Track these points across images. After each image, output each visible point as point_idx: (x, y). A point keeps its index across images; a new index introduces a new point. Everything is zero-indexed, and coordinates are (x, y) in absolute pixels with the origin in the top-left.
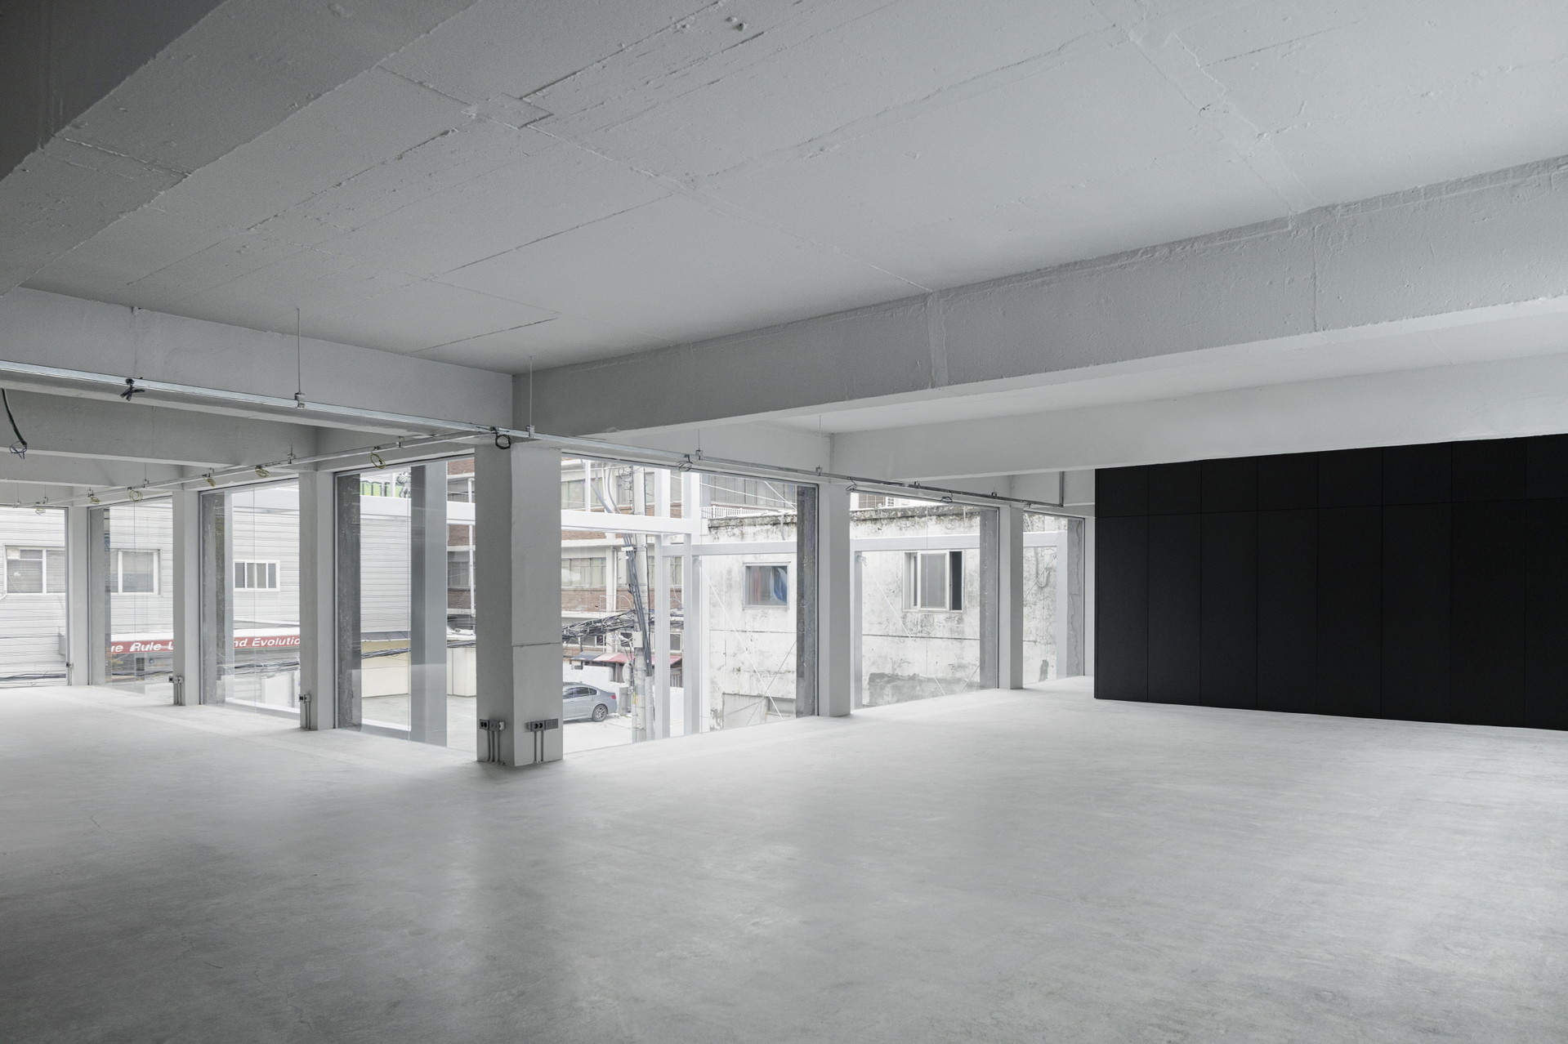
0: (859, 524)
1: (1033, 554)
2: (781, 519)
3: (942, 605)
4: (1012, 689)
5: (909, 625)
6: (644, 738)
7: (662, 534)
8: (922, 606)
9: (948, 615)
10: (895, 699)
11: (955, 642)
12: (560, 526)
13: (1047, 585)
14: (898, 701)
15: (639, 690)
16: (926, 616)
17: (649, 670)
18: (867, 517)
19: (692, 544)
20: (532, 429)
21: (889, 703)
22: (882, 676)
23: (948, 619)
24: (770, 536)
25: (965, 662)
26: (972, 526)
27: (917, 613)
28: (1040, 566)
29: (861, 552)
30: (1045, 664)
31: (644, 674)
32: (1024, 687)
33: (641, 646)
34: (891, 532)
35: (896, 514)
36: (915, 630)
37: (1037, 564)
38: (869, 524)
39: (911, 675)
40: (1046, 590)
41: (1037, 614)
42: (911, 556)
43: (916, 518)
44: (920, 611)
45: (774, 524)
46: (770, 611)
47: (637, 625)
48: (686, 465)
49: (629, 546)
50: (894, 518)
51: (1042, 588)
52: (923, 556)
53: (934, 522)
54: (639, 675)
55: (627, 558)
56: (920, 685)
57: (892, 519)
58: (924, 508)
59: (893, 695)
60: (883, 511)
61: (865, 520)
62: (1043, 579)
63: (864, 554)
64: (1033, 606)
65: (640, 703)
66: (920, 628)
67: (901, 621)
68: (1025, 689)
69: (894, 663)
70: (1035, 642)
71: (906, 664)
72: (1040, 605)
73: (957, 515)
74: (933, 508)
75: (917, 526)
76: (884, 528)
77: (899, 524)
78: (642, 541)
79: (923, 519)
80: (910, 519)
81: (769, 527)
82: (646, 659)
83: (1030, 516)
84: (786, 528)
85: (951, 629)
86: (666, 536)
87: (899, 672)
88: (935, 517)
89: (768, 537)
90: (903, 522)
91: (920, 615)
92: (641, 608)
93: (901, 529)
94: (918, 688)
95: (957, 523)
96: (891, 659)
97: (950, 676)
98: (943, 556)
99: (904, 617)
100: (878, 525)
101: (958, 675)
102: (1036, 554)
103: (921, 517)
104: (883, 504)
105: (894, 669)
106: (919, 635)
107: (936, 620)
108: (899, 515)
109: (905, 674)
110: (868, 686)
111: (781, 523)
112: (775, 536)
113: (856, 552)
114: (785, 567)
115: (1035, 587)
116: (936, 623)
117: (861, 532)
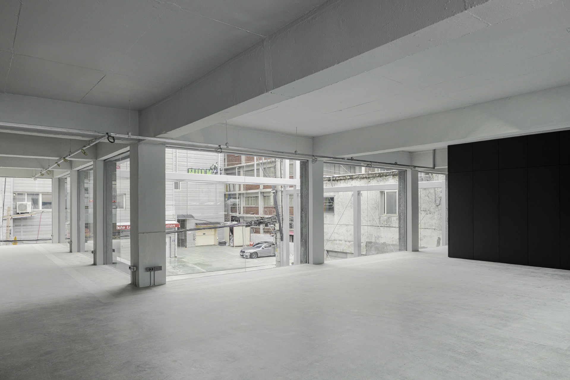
0: (362, 180)
1: (433, 191)
2: (332, 179)
3: (395, 213)
4: (412, 251)
5: (382, 222)
6: (280, 266)
7: (286, 185)
8: (387, 214)
9: (397, 218)
10: (376, 252)
12: (165, 179)
13: (439, 204)
14: (377, 253)
15: (278, 246)
16: (389, 218)
17: (282, 239)
19: (297, 189)
20: (130, 134)
21: (374, 254)
22: (371, 243)
27: (385, 216)
28: (437, 196)
30: (439, 239)
31: (280, 240)
32: (419, 250)
33: (278, 229)
34: (374, 183)
35: (376, 175)
36: (384, 224)
37: (435, 195)
38: (365, 180)
39: (383, 242)
40: (439, 207)
41: (436, 217)
42: (382, 193)
43: (384, 177)
44: (386, 216)
45: (329, 181)
46: (328, 216)
47: (277, 221)
48: (219, 150)
49: (274, 190)
50: (375, 177)
51: (437, 206)
52: (387, 192)
53: (391, 178)
54: (278, 240)
55: (273, 195)
56: (386, 247)
57: (374, 177)
58: (387, 173)
59: (375, 251)
60: (371, 174)
61: (364, 178)
62: (438, 202)
63: (361, 192)
64: (434, 214)
65: (278, 251)
66: (386, 223)
67: (378, 220)
68: (420, 251)
69: (376, 237)
70: (435, 229)
71: (381, 238)
72: (437, 213)
74: (391, 172)
75: (385, 180)
76: (371, 181)
77: (377, 179)
78: (279, 188)
79: (387, 177)
80: (382, 177)
81: (327, 182)
82: (281, 234)
83: (432, 175)
84: (333, 182)
86: (287, 186)
87: (377, 241)
88: (392, 176)
89: (327, 186)
90: (379, 179)
91: (386, 217)
92: (279, 214)
93: (378, 181)
94: (385, 248)
96: (375, 236)
98: (396, 192)
99: (380, 218)
100: (369, 180)
102: (435, 191)
103: (386, 176)
104: (374, 171)
105: (376, 240)
106: (385, 226)
107: (393, 220)
108: (377, 175)
109: (380, 242)
110: (365, 247)
111: (332, 180)
112: (329, 185)
113: (358, 191)
114: (333, 198)
115: (434, 206)
116: (392, 221)
117: (362, 183)
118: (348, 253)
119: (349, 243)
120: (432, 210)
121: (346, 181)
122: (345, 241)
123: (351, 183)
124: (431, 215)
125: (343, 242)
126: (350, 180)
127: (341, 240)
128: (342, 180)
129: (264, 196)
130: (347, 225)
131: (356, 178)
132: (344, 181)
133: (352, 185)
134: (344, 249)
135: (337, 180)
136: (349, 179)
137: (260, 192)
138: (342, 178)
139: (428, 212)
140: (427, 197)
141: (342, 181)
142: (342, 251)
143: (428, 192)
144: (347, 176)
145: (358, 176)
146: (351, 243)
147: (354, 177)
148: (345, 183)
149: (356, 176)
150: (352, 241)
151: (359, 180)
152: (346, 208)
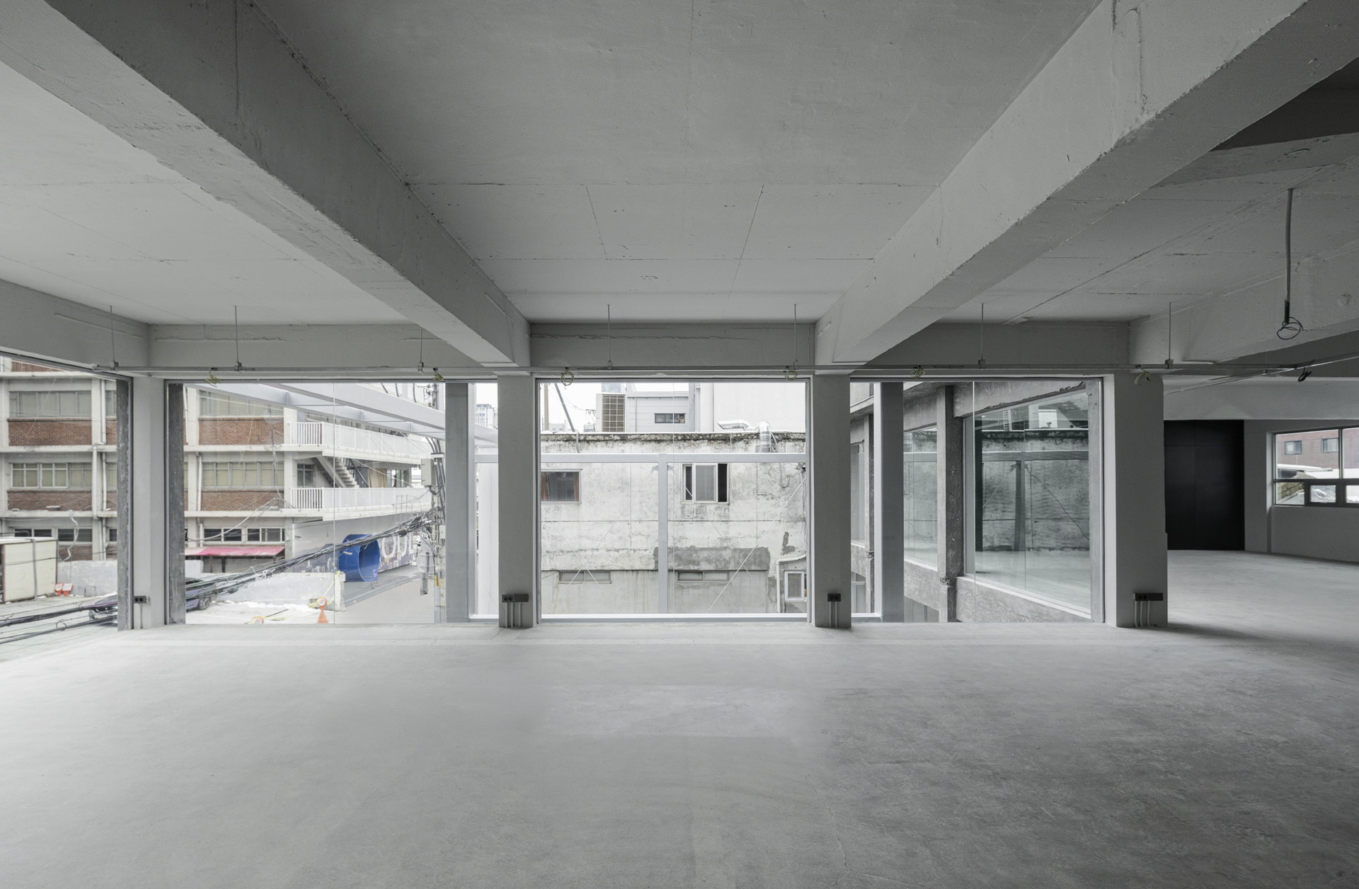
1: (778, 466)
2: (575, 438)
3: (712, 499)
5: (687, 513)
8: (697, 499)
9: (717, 506)
11: (722, 523)
13: (787, 486)
16: (700, 507)
18: (653, 438)
23: (717, 509)
24: (563, 449)
25: (730, 536)
26: (734, 448)
27: (692, 505)
28: (783, 474)
30: (787, 534)
34: (671, 450)
35: (677, 438)
36: (691, 516)
37: (781, 473)
38: (653, 444)
39: (689, 546)
40: (787, 489)
41: (781, 504)
42: (687, 467)
43: (692, 441)
44: (695, 503)
45: (566, 441)
46: (563, 506)
50: (675, 440)
51: (784, 487)
52: (696, 467)
53: (706, 444)
56: (696, 553)
57: (673, 441)
58: (699, 435)
59: (674, 562)
60: (667, 435)
61: (650, 441)
62: (784, 482)
64: (778, 499)
66: (695, 515)
67: (680, 511)
69: (674, 539)
70: (780, 521)
71: (685, 540)
72: (783, 498)
73: (724, 440)
75: (691, 446)
76: (666, 447)
77: (678, 444)
79: (698, 442)
80: (687, 441)
81: (562, 442)
84: (579, 444)
85: (719, 515)
87: (679, 545)
88: (707, 441)
89: (560, 450)
90: (681, 444)
91: (695, 506)
93: (680, 448)
94: (694, 555)
95: (723, 445)
96: (673, 537)
97: (719, 546)
98: (712, 467)
99: (683, 508)
100: (662, 445)
101: (725, 545)
102: (780, 466)
103: (695, 440)
106: (694, 519)
107: (707, 509)
108: (680, 438)
109: (684, 546)
110: (653, 557)
111: (577, 441)
112: (567, 449)
114: (578, 473)
115: (779, 487)
116: (707, 511)
117: (647, 449)
118: (613, 571)
119: (616, 553)
120: (776, 494)
121: (610, 444)
122: (608, 551)
123: (621, 448)
124: (773, 502)
125: (602, 552)
126: (620, 444)
127: (597, 550)
128: (599, 441)
129: (106, 463)
130: (610, 522)
131: (635, 439)
132: (604, 443)
134: (603, 565)
135: (588, 442)
136: (617, 440)
137: (98, 453)
138: (602, 438)
139: (770, 496)
140: (767, 475)
141: (598, 443)
142: (599, 568)
143: (769, 468)
144: (614, 435)
145: (638, 436)
146: (621, 552)
147: (629, 437)
148: (608, 448)
149: (634, 437)
150: (623, 549)
151: (639, 443)
152: (609, 491)
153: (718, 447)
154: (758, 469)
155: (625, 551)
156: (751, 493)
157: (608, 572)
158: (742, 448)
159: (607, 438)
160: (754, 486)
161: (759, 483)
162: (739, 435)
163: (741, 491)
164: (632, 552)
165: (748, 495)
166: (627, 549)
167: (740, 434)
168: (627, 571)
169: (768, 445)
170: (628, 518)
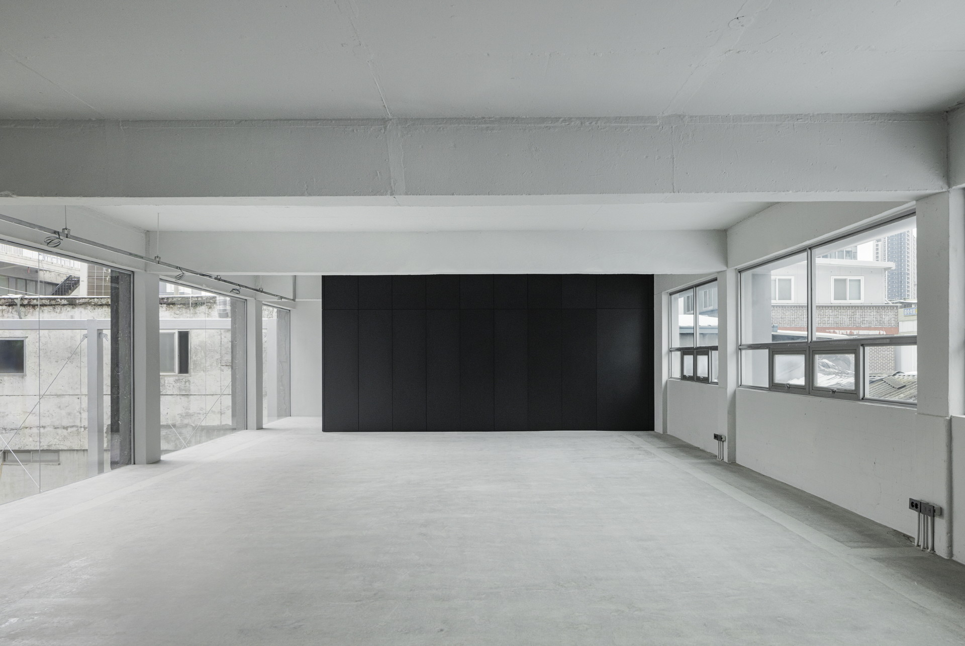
0: (97, 308)
2: (18, 302)
3: (172, 370)
4: (257, 429)
9: (177, 378)
11: (183, 398)
18: (104, 303)
23: (176, 381)
24: (6, 315)
25: (191, 411)
26: (196, 313)
29: (102, 330)
32: (263, 427)
45: (9, 306)
46: (6, 378)
61: (102, 305)
68: (265, 428)
73: (184, 304)
81: (4, 307)
84: (22, 309)
85: (179, 388)
88: (165, 305)
95: (184, 311)
97: (177, 423)
98: (173, 334)
101: (186, 421)
107: (166, 382)
111: (19, 305)
112: (10, 315)
113: (98, 330)
114: (23, 341)
116: (166, 384)
117: (98, 314)
118: (62, 450)
119: (65, 431)
121: (58, 309)
122: (55, 428)
123: (71, 314)
125: (49, 429)
126: (69, 309)
127: (44, 427)
128: (46, 305)
130: (58, 396)
131: (84, 304)
132: (51, 308)
133: (72, 317)
134: (51, 443)
135: (34, 306)
136: (64, 305)
138: (47, 302)
141: (44, 308)
142: (45, 448)
144: (61, 299)
145: (87, 300)
146: (70, 430)
147: (77, 301)
148: (55, 314)
149: (83, 301)
150: (72, 427)
151: (89, 307)
152: (57, 362)
153: (178, 312)
154: (223, 337)
155: (74, 429)
156: (215, 364)
157: (57, 451)
158: (205, 313)
159: (53, 302)
160: (218, 356)
161: (223, 352)
162: (199, 299)
163: (204, 361)
164: (83, 429)
165: (211, 365)
166: (77, 427)
167: (201, 297)
168: (77, 450)
169: (225, 310)
170: (78, 392)
